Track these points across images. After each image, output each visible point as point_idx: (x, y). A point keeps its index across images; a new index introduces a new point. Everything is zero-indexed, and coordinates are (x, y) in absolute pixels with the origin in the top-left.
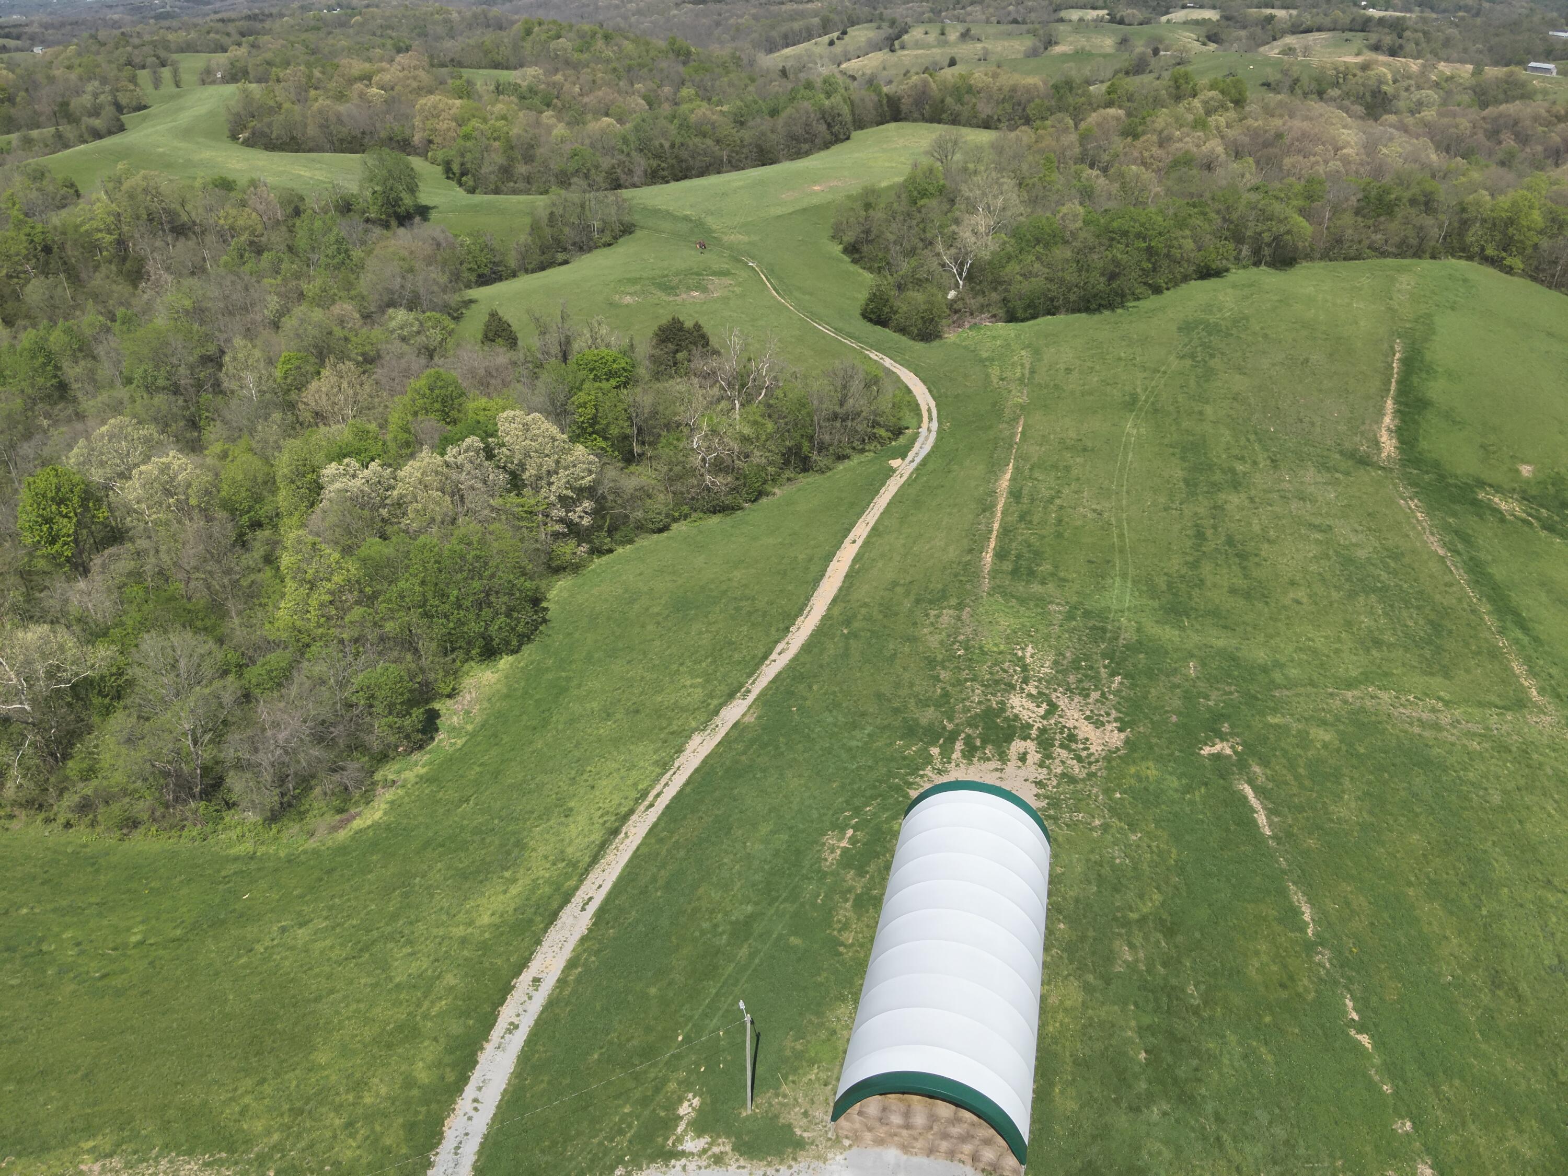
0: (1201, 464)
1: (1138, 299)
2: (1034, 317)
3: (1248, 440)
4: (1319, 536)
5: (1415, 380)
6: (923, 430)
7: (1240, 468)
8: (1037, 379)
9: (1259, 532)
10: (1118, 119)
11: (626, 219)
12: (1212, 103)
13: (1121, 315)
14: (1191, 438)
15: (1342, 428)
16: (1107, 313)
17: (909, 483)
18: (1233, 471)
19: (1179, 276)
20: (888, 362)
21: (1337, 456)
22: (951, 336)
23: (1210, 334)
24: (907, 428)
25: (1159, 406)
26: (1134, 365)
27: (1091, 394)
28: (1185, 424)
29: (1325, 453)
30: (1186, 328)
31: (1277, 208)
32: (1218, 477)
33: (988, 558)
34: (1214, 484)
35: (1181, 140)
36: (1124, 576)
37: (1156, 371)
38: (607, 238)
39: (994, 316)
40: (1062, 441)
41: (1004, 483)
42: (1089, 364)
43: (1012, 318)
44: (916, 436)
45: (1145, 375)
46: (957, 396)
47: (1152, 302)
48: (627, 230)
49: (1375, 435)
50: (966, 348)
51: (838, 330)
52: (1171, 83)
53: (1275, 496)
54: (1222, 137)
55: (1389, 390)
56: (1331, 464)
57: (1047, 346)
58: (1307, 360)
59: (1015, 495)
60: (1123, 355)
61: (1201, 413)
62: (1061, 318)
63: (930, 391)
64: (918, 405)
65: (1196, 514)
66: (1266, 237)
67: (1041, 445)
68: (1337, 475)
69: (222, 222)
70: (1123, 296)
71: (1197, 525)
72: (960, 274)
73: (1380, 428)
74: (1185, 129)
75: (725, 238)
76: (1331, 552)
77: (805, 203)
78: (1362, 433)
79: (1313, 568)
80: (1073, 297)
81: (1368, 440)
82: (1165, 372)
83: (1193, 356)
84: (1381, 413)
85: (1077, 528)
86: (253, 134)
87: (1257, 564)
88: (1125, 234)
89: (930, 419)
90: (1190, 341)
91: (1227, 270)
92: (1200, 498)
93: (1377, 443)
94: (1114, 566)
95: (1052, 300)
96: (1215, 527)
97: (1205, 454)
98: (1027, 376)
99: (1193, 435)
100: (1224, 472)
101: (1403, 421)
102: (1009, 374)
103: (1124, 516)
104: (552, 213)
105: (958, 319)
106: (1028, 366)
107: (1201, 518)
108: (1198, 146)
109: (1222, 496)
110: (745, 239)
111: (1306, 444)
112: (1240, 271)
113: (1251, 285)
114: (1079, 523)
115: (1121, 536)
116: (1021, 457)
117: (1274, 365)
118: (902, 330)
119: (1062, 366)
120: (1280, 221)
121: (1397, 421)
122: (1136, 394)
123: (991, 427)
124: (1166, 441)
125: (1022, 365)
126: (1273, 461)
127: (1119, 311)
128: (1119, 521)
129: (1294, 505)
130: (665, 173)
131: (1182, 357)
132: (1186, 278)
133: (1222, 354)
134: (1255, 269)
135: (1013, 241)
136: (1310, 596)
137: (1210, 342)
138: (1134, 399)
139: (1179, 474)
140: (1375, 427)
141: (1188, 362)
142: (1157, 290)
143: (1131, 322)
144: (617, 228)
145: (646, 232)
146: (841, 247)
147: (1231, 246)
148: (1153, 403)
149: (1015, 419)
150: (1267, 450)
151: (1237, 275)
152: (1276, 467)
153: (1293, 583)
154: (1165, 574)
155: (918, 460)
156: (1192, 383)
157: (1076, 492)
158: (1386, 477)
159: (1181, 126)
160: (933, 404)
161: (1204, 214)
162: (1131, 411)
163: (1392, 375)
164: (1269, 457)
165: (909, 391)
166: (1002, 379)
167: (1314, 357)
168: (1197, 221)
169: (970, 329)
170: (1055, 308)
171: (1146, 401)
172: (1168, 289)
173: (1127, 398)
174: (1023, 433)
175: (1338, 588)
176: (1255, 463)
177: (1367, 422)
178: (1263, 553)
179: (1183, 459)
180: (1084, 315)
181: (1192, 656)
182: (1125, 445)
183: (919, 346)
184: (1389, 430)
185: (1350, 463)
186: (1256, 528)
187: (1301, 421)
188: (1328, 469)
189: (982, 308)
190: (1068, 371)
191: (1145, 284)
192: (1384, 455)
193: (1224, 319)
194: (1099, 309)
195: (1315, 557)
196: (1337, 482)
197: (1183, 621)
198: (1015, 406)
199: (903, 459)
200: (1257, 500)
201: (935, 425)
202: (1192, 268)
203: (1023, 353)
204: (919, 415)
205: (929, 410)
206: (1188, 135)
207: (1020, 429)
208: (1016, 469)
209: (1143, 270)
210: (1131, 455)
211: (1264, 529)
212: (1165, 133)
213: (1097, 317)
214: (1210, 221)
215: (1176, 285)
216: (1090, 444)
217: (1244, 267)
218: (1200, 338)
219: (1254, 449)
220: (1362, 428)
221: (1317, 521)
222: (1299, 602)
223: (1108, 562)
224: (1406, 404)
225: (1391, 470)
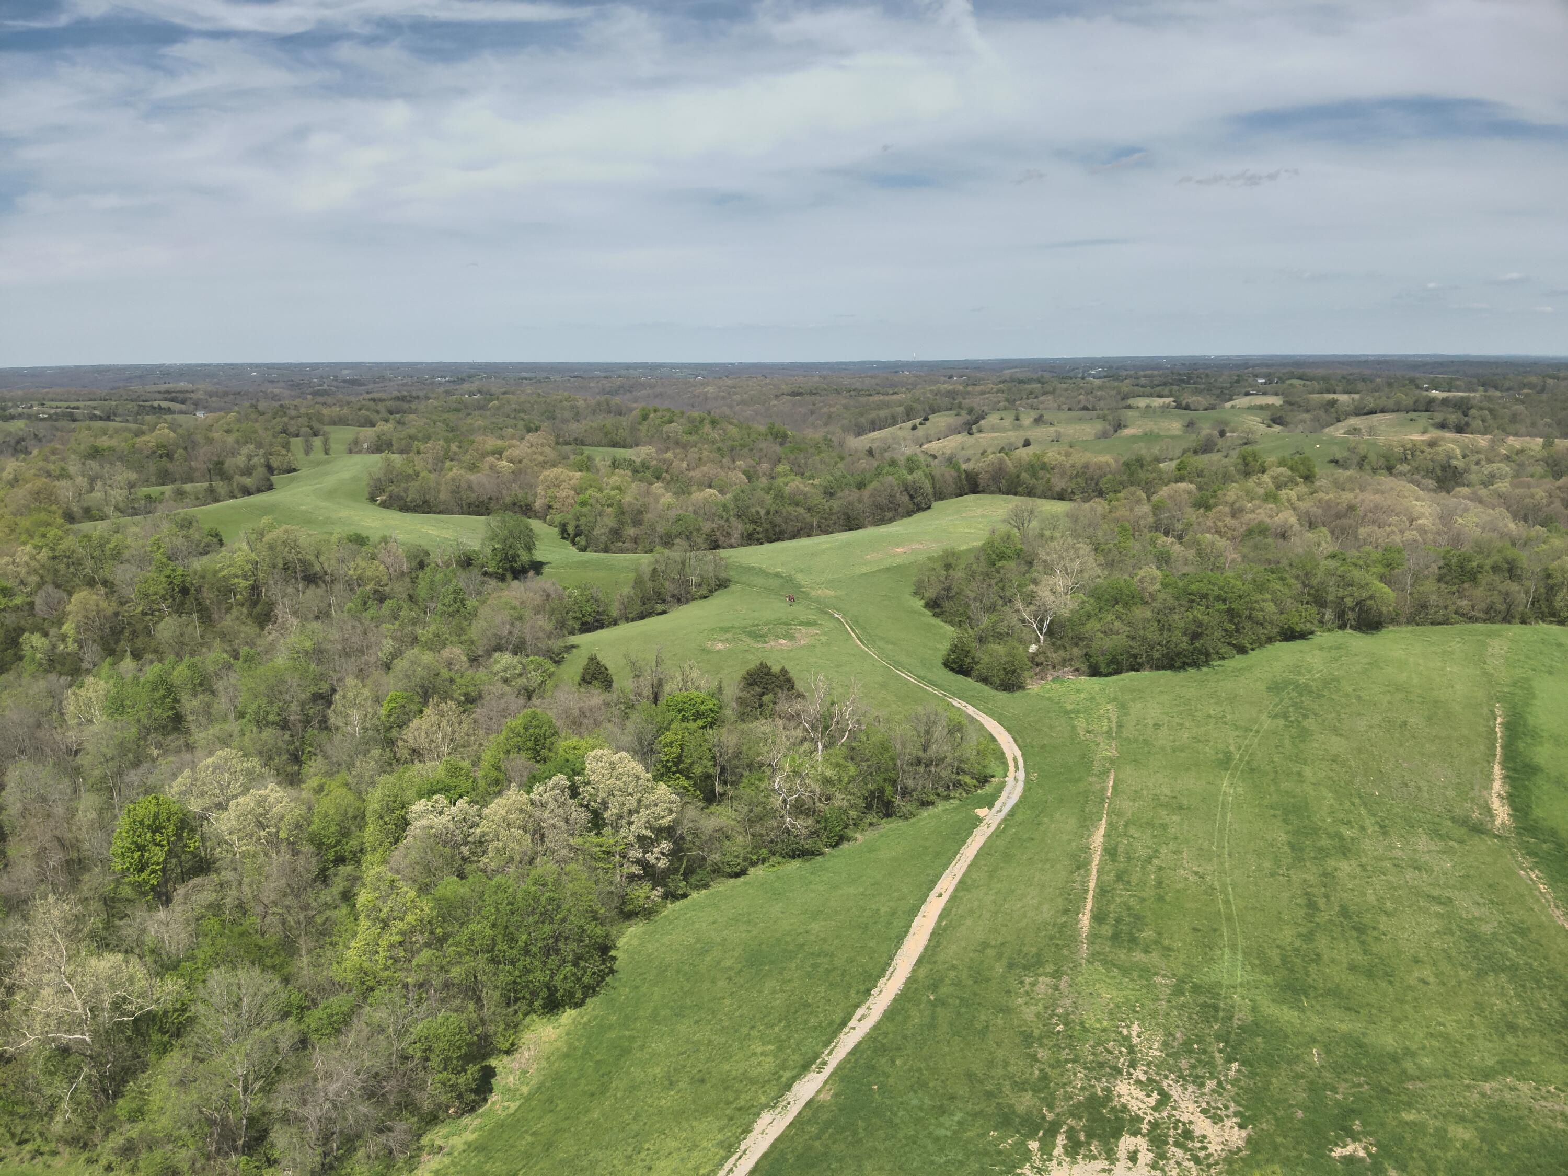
0: (1305, 827)
1: (1224, 658)
2: (1117, 672)
3: (1353, 804)
4: (1439, 909)
5: (1521, 745)
6: (1009, 780)
7: (1347, 833)
8: (1125, 734)
9: (1375, 903)
10: (1190, 493)
11: (723, 575)
12: (1281, 478)
13: (1207, 674)
14: (1292, 800)
15: (1450, 793)
16: (1192, 671)
17: (998, 834)
18: (1339, 836)
19: (1263, 638)
20: (971, 710)
21: (1449, 823)
22: (1034, 688)
23: (1301, 695)
24: (993, 777)
25: (1254, 765)
26: (1225, 723)
27: (1182, 750)
28: (1285, 785)
29: (1436, 820)
30: (1276, 688)
31: (1357, 574)
32: (1324, 842)
33: (1085, 920)
34: (1321, 850)
35: (1253, 511)
36: (1233, 946)
37: (1249, 730)
38: (704, 592)
39: (1077, 670)
40: (1156, 798)
41: (1098, 839)
42: (1177, 720)
43: (1095, 672)
44: (1003, 785)
45: (1237, 733)
46: (1043, 747)
47: (1238, 661)
48: (722, 584)
49: (1486, 802)
50: (1050, 699)
51: (920, 678)
52: (1240, 461)
53: (1387, 864)
54: (1294, 509)
55: (1495, 755)
56: (1443, 832)
57: (1133, 700)
58: (1405, 724)
59: (1111, 852)
60: (1212, 712)
61: (1299, 774)
62: (1145, 674)
63: (1015, 740)
64: (1004, 754)
65: (1305, 881)
66: (1349, 602)
67: (1134, 801)
68: (1451, 843)
69: (351, 572)
70: (1207, 655)
71: (1307, 894)
72: (1041, 630)
73: (1490, 794)
74: (1257, 502)
75: (813, 593)
76: (1454, 927)
77: (888, 563)
78: (1473, 800)
79: (1437, 943)
80: (1156, 655)
81: (1480, 807)
82: (1257, 732)
83: (1285, 716)
84: (1489, 779)
85: (1178, 891)
86: (390, 497)
87: (1377, 939)
88: (1205, 596)
89: (1017, 768)
90: (1281, 701)
91: (1312, 633)
92: (1308, 864)
93: (1489, 811)
94: (1222, 935)
95: (1135, 656)
96: (1327, 896)
97: (1309, 817)
98: (1115, 729)
99: (1294, 797)
100: (1330, 836)
101: (1513, 787)
102: (1096, 727)
103: (1228, 880)
104: (655, 570)
105: (1042, 671)
106: (1114, 720)
107: (1311, 886)
108: (1271, 517)
109: (1331, 863)
110: (831, 593)
111: (1414, 810)
112: (1326, 634)
113: (1338, 648)
114: (1180, 886)
115: (1227, 902)
116: (1112, 812)
117: (1371, 727)
118: (984, 680)
119: (1150, 722)
120: (1362, 587)
121: (1507, 787)
122: (1229, 752)
123: (1080, 780)
124: (1266, 802)
125: (1109, 719)
126: (1381, 827)
127: (1205, 669)
128: (1224, 886)
129: (1410, 874)
130: (760, 536)
131: (1275, 716)
132: (1270, 640)
133: (1316, 715)
134: (1340, 632)
135: (1092, 601)
136: (1437, 975)
137: (1302, 702)
138: (1228, 757)
139: (1283, 837)
140: (1485, 793)
141: (1281, 722)
142: (1242, 650)
143: (1218, 681)
144: (713, 583)
145: (739, 586)
146: (922, 602)
147: (1313, 609)
148: (1248, 763)
149: (1106, 773)
150: (1374, 815)
151: (1322, 638)
152: (1385, 834)
153: (1416, 961)
154: (1278, 947)
155: (1006, 810)
156: (1287, 742)
157: (1175, 853)
158: (1503, 847)
159: (1252, 499)
160: (1018, 753)
161: (1282, 579)
162: (1227, 769)
163: (1496, 739)
164: (1377, 823)
165: (994, 740)
166: (1089, 732)
167: (1412, 720)
168: (1277, 586)
169: (1053, 681)
170: (1138, 664)
171: (1241, 760)
172: (1253, 649)
173: (1221, 756)
174: (1113, 787)
175: (1465, 967)
176: (1363, 828)
177: (1477, 787)
178: (1381, 926)
179: (1286, 821)
180: (1169, 672)
181: (1314, 1041)
182: (1223, 804)
183: (1003, 696)
184: (1499, 796)
185: (1463, 830)
186: (1371, 899)
187: (1407, 786)
188: (1441, 837)
189: (1064, 662)
190: (1157, 726)
191: (1229, 644)
192: (1498, 823)
193: (1314, 680)
194: (1184, 666)
195: (1438, 932)
196: (1450, 851)
197: (1301, 1001)
198: (1104, 759)
199: (990, 808)
200: (1369, 868)
201: (1021, 775)
202: (1276, 630)
203: (1109, 707)
204: (1005, 764)
205: (1015, 759)
206: (1260, 507)
207: (1111, 783)
208: (1110, 825)
209: (1226, 630)
210: (1229, 815)
211: (1380, 900)
212: (1237, 505)
213: (1182, 674)
214: (1290, 586)
215: (1261, 645)
216: (1185, 802)
217: (1329, 630)
218: (1291, 699)
219: (1360, 814)
220: (1472, 794)
221: (1436, 892)
222: (1426, 983)
223: (1215, 930)
224: (1515, 770)
225: (1507, 839)
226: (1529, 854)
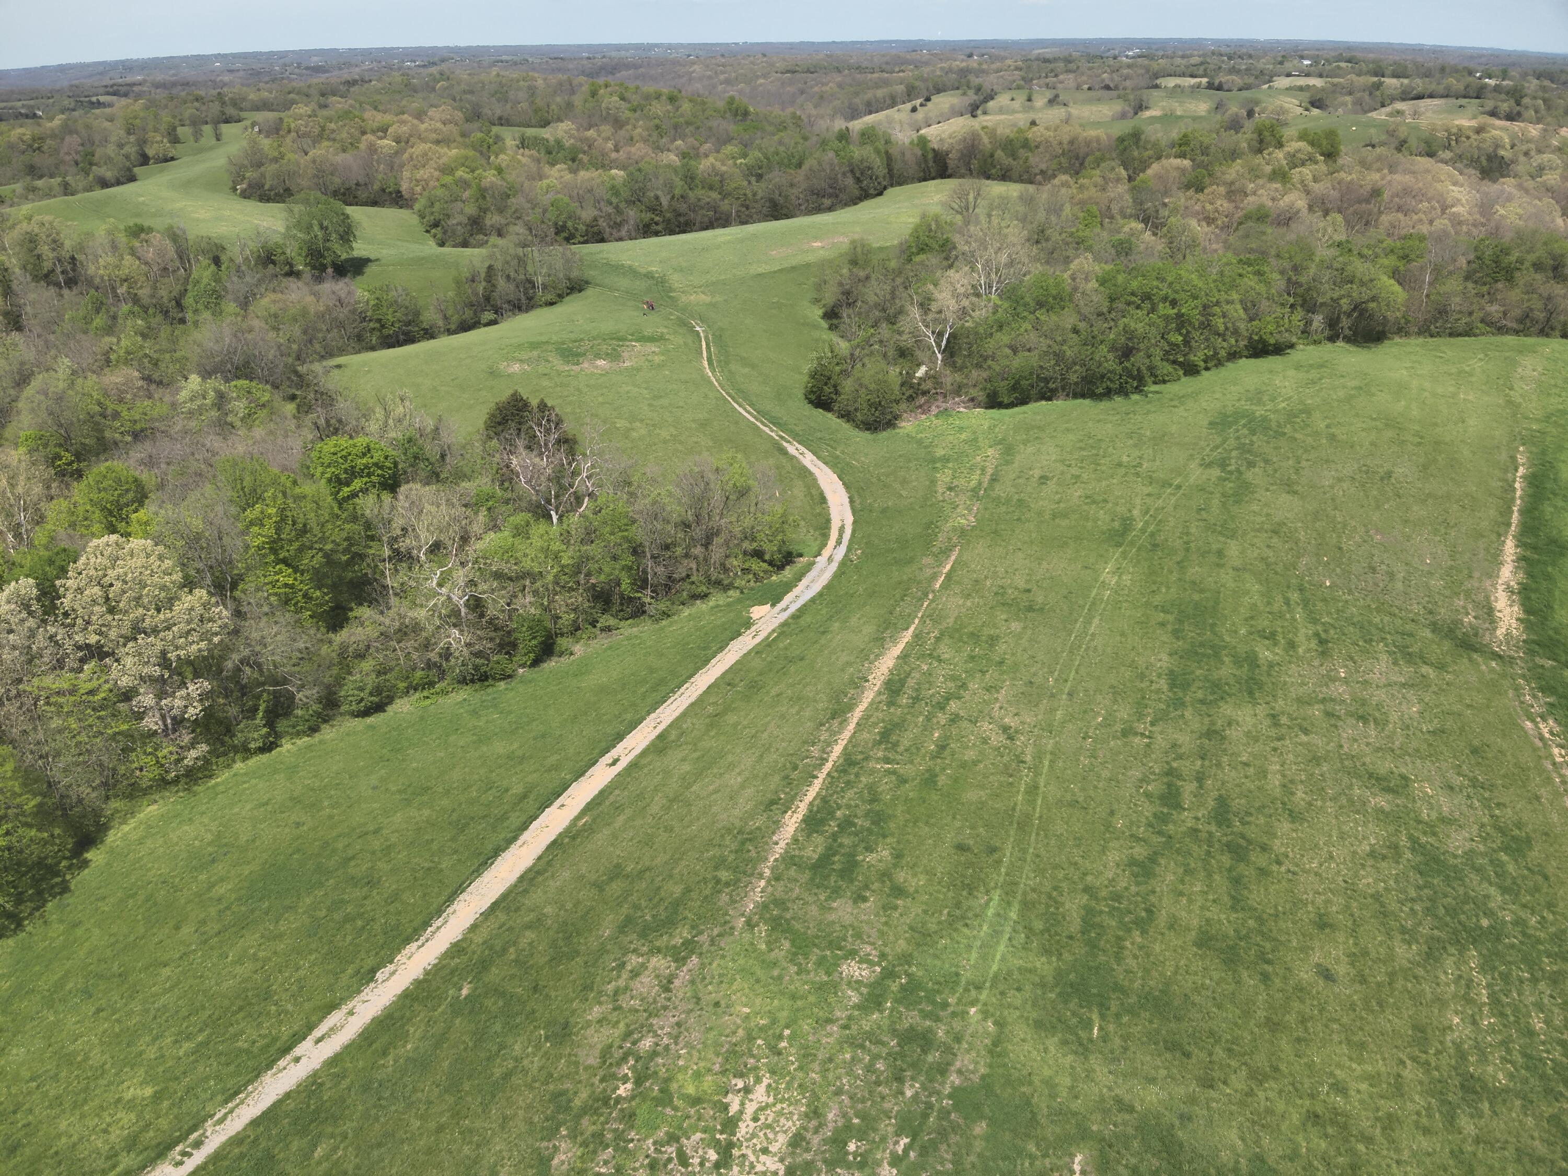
0: (1202, 645)
1: (1164, 382)
2: (1023, 401)
3: (1287, 602)
4: (1381, 801)
5: (1548, 509)
6: (821, 560)
7: (1265, 654)
8: (999, 491)
9: (1278, 792)
10: (1183, 171)
11: (575, 274)
12: (1299, 155)
13: (1137, 403)
14: (1196, 597)
15: (1437, 583)
16: (1118, 399)
17: (767, 645)
18: (1252, 660)
19: (1223, 353)
20: (808, 460)
21: (1427, 633)
22: (908, 426)
23: (1253, 432)
24: (801, 555)
25: (1159, 539)
26: (1137, 475)
27: (1065, 516)
28: (1194, 571)
29: (1409, 627)
30: (1221, 423)
31: (1359, 267)
32: (1226, 671)
34: (1216, 686)
35: (1254, 193)
36: (1010, 888)
37: (1166, 484)
38: (549, 297)
39: (972, 400)
40: (1001, 592)
41: (886, 664)
42: (1074, 471)
43: (993, 402)
44: (810, 566)
45: (1150, 489)
46: (884, 510)
47: (1187, 384)
48: (576, 287)
49: (1487, 598)
50: (920, 442)
51: (762, 413)
52: (1255, 136)
53: (1316, 711)
54: (1308, 193)
55: (1509, 525)
56: (1414, 649)
57: (1025, 442)
58: (1389, 475)
59: (894, 687)
60: (1125, 459)
61: (1220, 553)
62: (1059, 404)
63: (852, 501)
64: (828, 521)
65: (1174, 746)
66: (1345, 304)
67: (968, 596)
68: (1425, 669)
70: (1140, 379)
71: (1170, 772)
72: (939, 346)
73: (1494, 586)
74: (1260, 182)
75: (684, 298)
76: (1403, 841)
78: (1468, 594)
79: (1367, 881)
80: (1074, 378)
81: (1477, 605)
82: (1179, 487)
83: (1223, 464)
84: (1496, 560)
85: (963, 765)
86: (250, 185)
87: (1263, 872)
88: (1147, 297)
89: (839, 542)
90: (1224, 441)
91: (1292, 346)
92: (1188, 714)
93: (1489, 612)
94: (999, 862)
95: (1047, 380)
96: (1200, 779)
97: (1213, 625)
98: (985, 485)
99: (1202, 591)
100: (1238, 663)
101: (1530, 575)
102: (962, 481)
103: (1050, 745)
104: (490, 268)
105: (927, 402)
106: (990, 471)
107: (1180, 757)
108: (1273, 199)
109: (1227, 709)
110: (708, 299)
111: (1378, 610)
112: (1311, 347)
113: (1321, 366)
114: (970, 755)
115: (1033, 789)
116: (934, 617)
117: (1340, 480)
118: (846, 416)
119: (1037, 473)
120: (1362, 284)
121: (1521, 575)
122: (1132, 519)
123: (911, 561)
124: (1157, 600)
125: (983, 470)
126: (1322, 642)
127: (1135, 397)
128: (1039, 756)
129: (1349, 730)
131: (1209, 465)
132: (1233, 356)
133: (1266, 461)
134: (1329, 346)
135: (1006, 305)
136: (1353, 958)
137: (1252, 443)
138: (1127, 524)
139: (1164, 661)
140: (1488, 583)
141: (1216, 472)
142: (1191, 370)
143: (1148, 412)
144: (564, 284)
145: (598, 289)
146: (820, 312)
147: (1299, 314)
148: (1152, 535)
149: (947, 552)
150: (1315, 621)
151: (1305, 353)
152: (1324, 654)
153: (1323, 924)
154: (1087, 889)
155: (793, 609)
156: (1216, 502)
157: (988, 689)
158: (1504, 676)
159: (1257, 177)
160: (849, 519)
161: (1259, 273)
162: (1119, 545)
163: (1513, 500)
164: (1317, 635)
165: (823, 500)
166: (950, 489)
167: (1399, 471)
168: (1250, 281)
169: (936, 416)
170: (1051, 390)
171: (1143, 531)
172: (1207, 369)
173: (1116, 524)
174: (949, 576)
175: (1409, 936)
176: (1292, 645)
177: (1476, 574)
178: (1277, 845)
179: (1177, 634)
180: (1087, 402)
182: (1093, 603)
183: (861, 437)
184: (1509, 590)
185: (1447, 645)
186: (1274, 781)
187: (1373, 570)
188: (1410, 658)
189: (958, 390)
190: (1044, 479)
191: (1174, 362)
192: (1500, 632)
193: (1276, 411)
194: (1108, 394)
195: (1372, 854)
196: (1422, 683)
198: (954, 529)
199: (773, 605)
200: (1284, 720)
201: (842, 550)
202: (1242, 343)
203: (990, 452)
204: (826, 536)
205: (842, 530)
206: (1263, 187)
207: (948, 567)
208: (917, 636)
209: (1170, 344)
210: (1096, 621)
211: (1287, 787)
212: (1237, 185)
213: (1104, 405)
214: (1268, 283)
215: (1219, 364)
216: (1040, 600)
217: (1315, 342)
218: (1238, 438)
219: (1294, 619)
220: (1468, 585)
221: (1385, 766)
222: (1327, 975)
223: (992, 850)
224: (1535, 548)
225: (1511, 660)
226: (1542, 689)
